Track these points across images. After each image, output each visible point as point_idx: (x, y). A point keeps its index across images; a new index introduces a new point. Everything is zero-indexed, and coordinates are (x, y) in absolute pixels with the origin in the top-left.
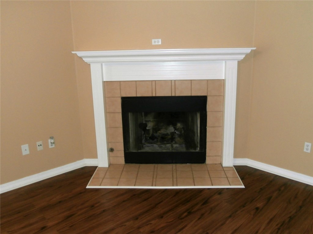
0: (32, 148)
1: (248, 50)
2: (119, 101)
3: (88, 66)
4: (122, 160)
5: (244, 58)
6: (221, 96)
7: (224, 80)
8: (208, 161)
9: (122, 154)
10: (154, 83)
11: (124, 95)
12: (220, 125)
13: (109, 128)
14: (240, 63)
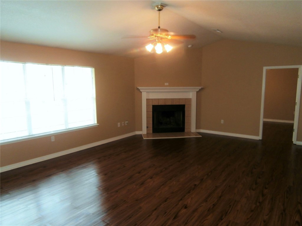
0: (121, 124)
1: (200, 88)
2: (152, 106)
3: (141, 92)
4: (151, 131)
5: (199, 91)
6: (190, 105)
7: (191, 99)
8: (186, 130)
9: (151, 129)
10: (165, 100)
11: (154, 104)
12: (190, 116)
13: (148, 118)
14: (197, 92)
